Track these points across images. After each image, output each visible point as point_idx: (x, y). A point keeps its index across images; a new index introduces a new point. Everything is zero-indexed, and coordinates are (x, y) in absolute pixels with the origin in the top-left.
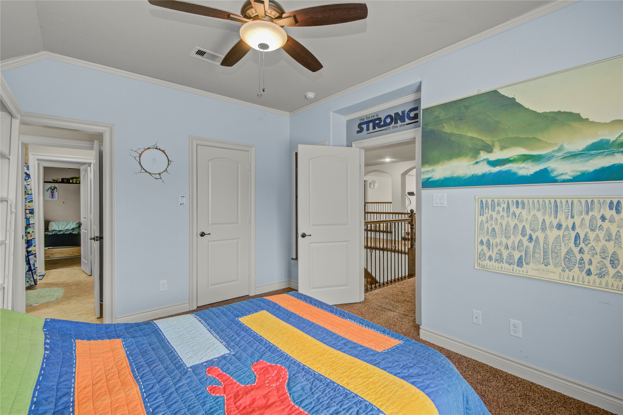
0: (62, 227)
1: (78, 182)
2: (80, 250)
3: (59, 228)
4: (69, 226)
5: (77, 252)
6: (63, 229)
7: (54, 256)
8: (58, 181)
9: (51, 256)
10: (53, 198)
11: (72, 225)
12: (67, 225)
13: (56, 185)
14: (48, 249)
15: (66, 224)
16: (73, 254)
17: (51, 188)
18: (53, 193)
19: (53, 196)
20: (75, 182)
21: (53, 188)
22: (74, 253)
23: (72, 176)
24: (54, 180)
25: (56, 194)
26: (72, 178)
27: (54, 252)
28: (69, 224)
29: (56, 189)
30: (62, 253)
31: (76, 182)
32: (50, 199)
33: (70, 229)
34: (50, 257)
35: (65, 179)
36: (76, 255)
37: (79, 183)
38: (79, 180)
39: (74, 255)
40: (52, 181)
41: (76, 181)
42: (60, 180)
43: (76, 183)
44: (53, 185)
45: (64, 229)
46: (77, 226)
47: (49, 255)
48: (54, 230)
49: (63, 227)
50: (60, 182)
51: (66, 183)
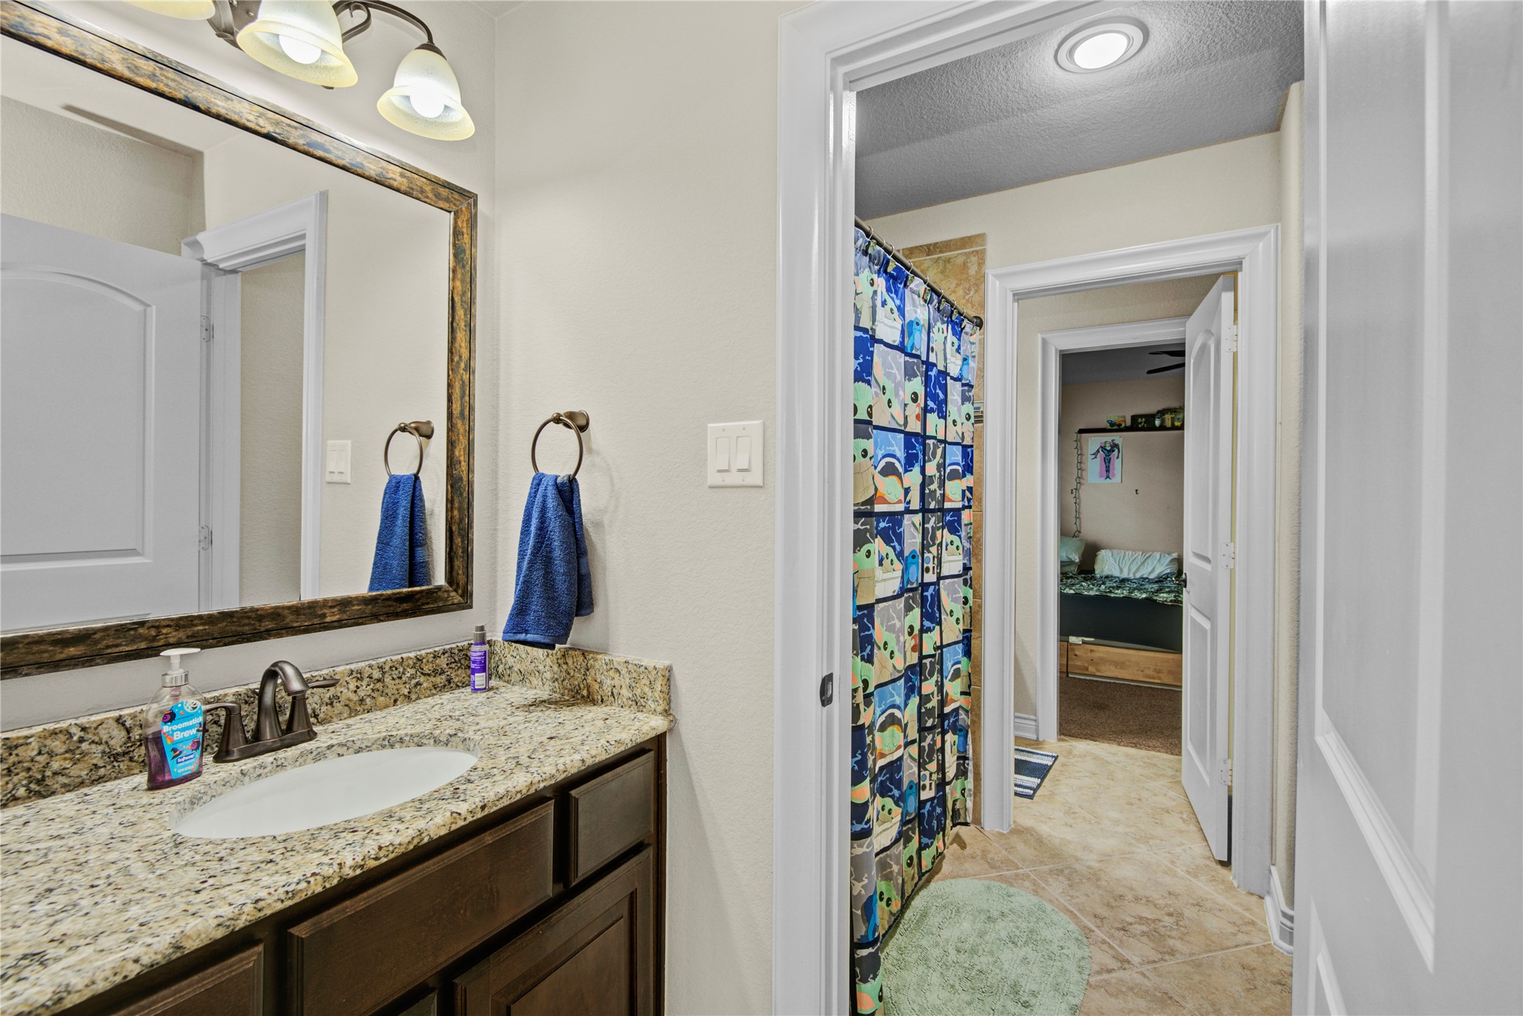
0: (1129, 570)
1: (1177, 424)
2: (1179, 665)
3: (1121, 571)
4: (1150, 569)
5: (1170, 672)
6: (1131, 576)
7: (1098, 671)
8: (1123, 425)
9: (1092, 669)
10: (1108, 477)
11: (1159, 566)
12: (1143, 563)
13: (1118, 438)
14: (1084, 642)
15: (1140, 559)
16: (1155, 674)
17: (1103, 448)
18: (1109, 462)
19: (1108, 471)
20: (1168, 424)
21: (1109, 448)
22: (1159, 672)
23: (1160, 408)
24: (1112, 424)
25: (1117, 464)
26: (1162, 413)
27: (1101, 655)
28: (1150, 560)
29: (1116, 451)
30: (1123, 663)
31: (1173, 424)
32: (1103, 480)
33: (1152, 577)
34: (1087, 669)
35: (1141, 416)
36: (1166, 681)
37: (1182, 428)
38: (1180, 416)
39: (1160, 678)
40: (1108, 426)
41: (1173, 419)
42: (1129, 423)
43: (1173, 428)
44: (1107, 438)
45: (1134, 574)
46: (1174, 568)
47: (1086, 665)
48: (1107, 577)
49: (1134, 569)
50: (1127, 429)
51: (1143, 429)
